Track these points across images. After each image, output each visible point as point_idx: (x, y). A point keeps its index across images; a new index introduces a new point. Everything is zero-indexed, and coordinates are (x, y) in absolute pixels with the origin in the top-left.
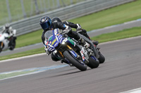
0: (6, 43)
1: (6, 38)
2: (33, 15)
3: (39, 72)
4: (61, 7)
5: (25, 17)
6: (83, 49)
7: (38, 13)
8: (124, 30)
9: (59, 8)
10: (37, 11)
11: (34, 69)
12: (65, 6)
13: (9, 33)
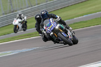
0: (20, 26)
1: (19, 22)
2: (9, 13)
3: (13, 54)
4: (29, 7)
5: (3, 14)
6: (69, 31)
7: (13, 12)
8: (74, 23)
9: (27, 7)
10: (12, 10)
11: (10, 52)
12: (32, 6)
13: (21, 19)
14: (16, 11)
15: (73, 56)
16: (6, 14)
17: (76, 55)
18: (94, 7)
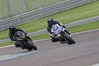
2: (7, 18)
5: (2, 19)
10: (10, 15)
14: (14, 16)
15: (69, 60)
16: (5, 19)
17: (73, 59)
18: (90, 12)
